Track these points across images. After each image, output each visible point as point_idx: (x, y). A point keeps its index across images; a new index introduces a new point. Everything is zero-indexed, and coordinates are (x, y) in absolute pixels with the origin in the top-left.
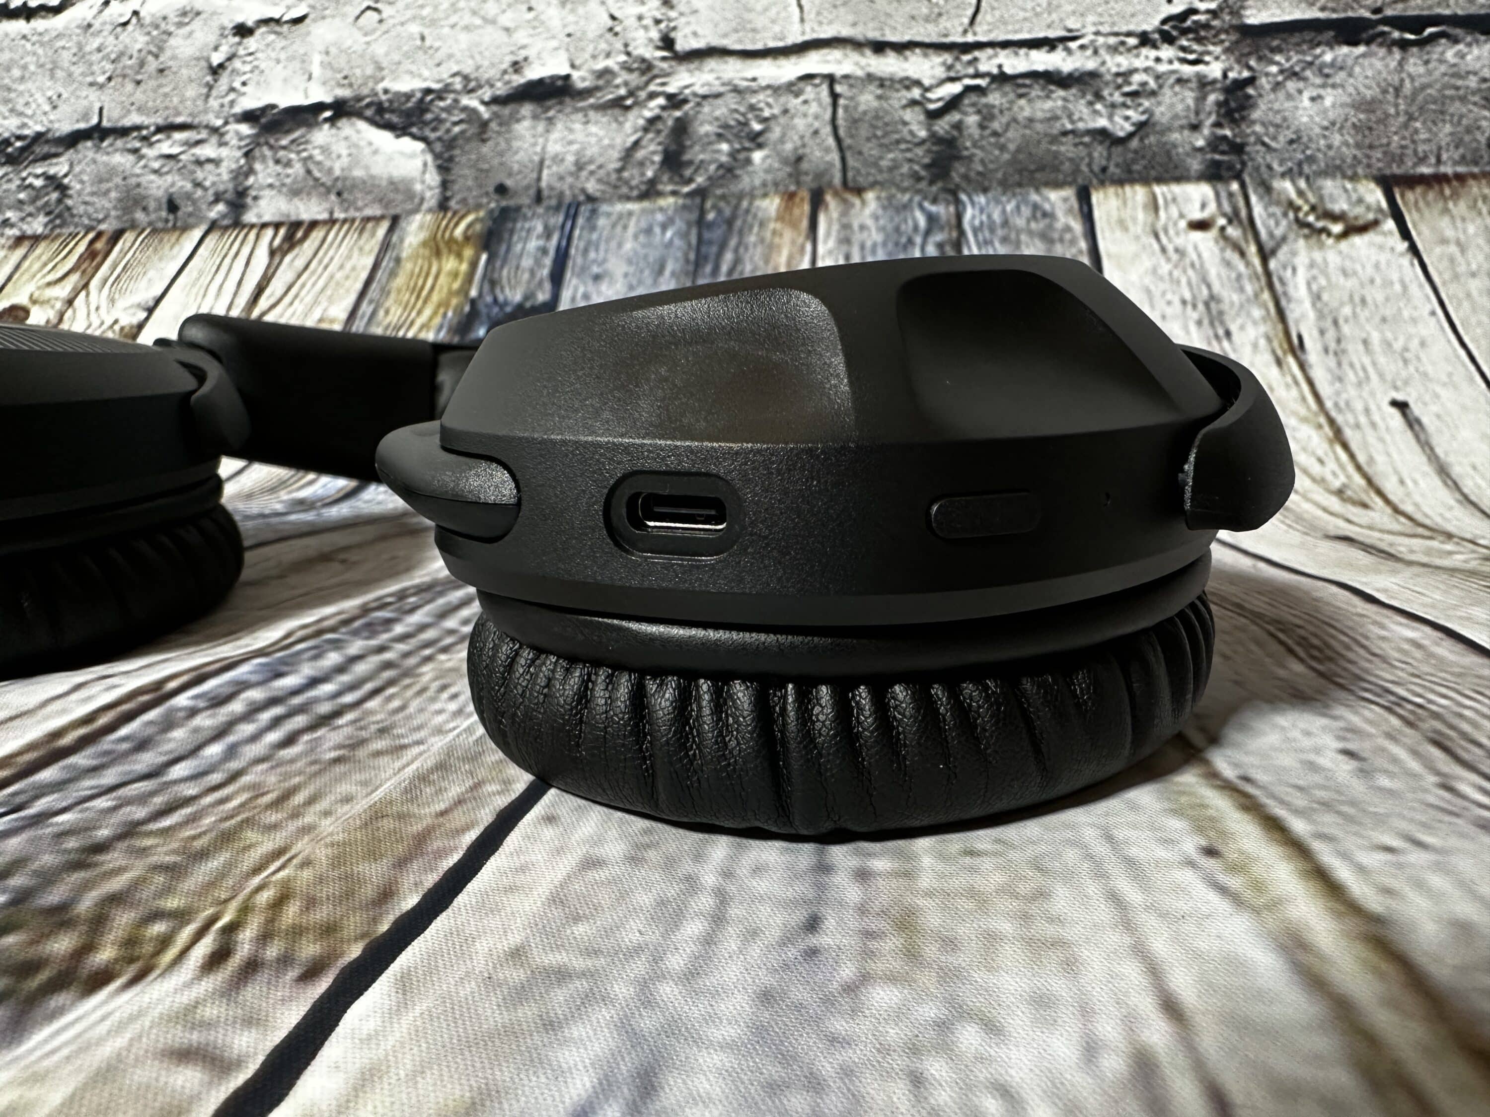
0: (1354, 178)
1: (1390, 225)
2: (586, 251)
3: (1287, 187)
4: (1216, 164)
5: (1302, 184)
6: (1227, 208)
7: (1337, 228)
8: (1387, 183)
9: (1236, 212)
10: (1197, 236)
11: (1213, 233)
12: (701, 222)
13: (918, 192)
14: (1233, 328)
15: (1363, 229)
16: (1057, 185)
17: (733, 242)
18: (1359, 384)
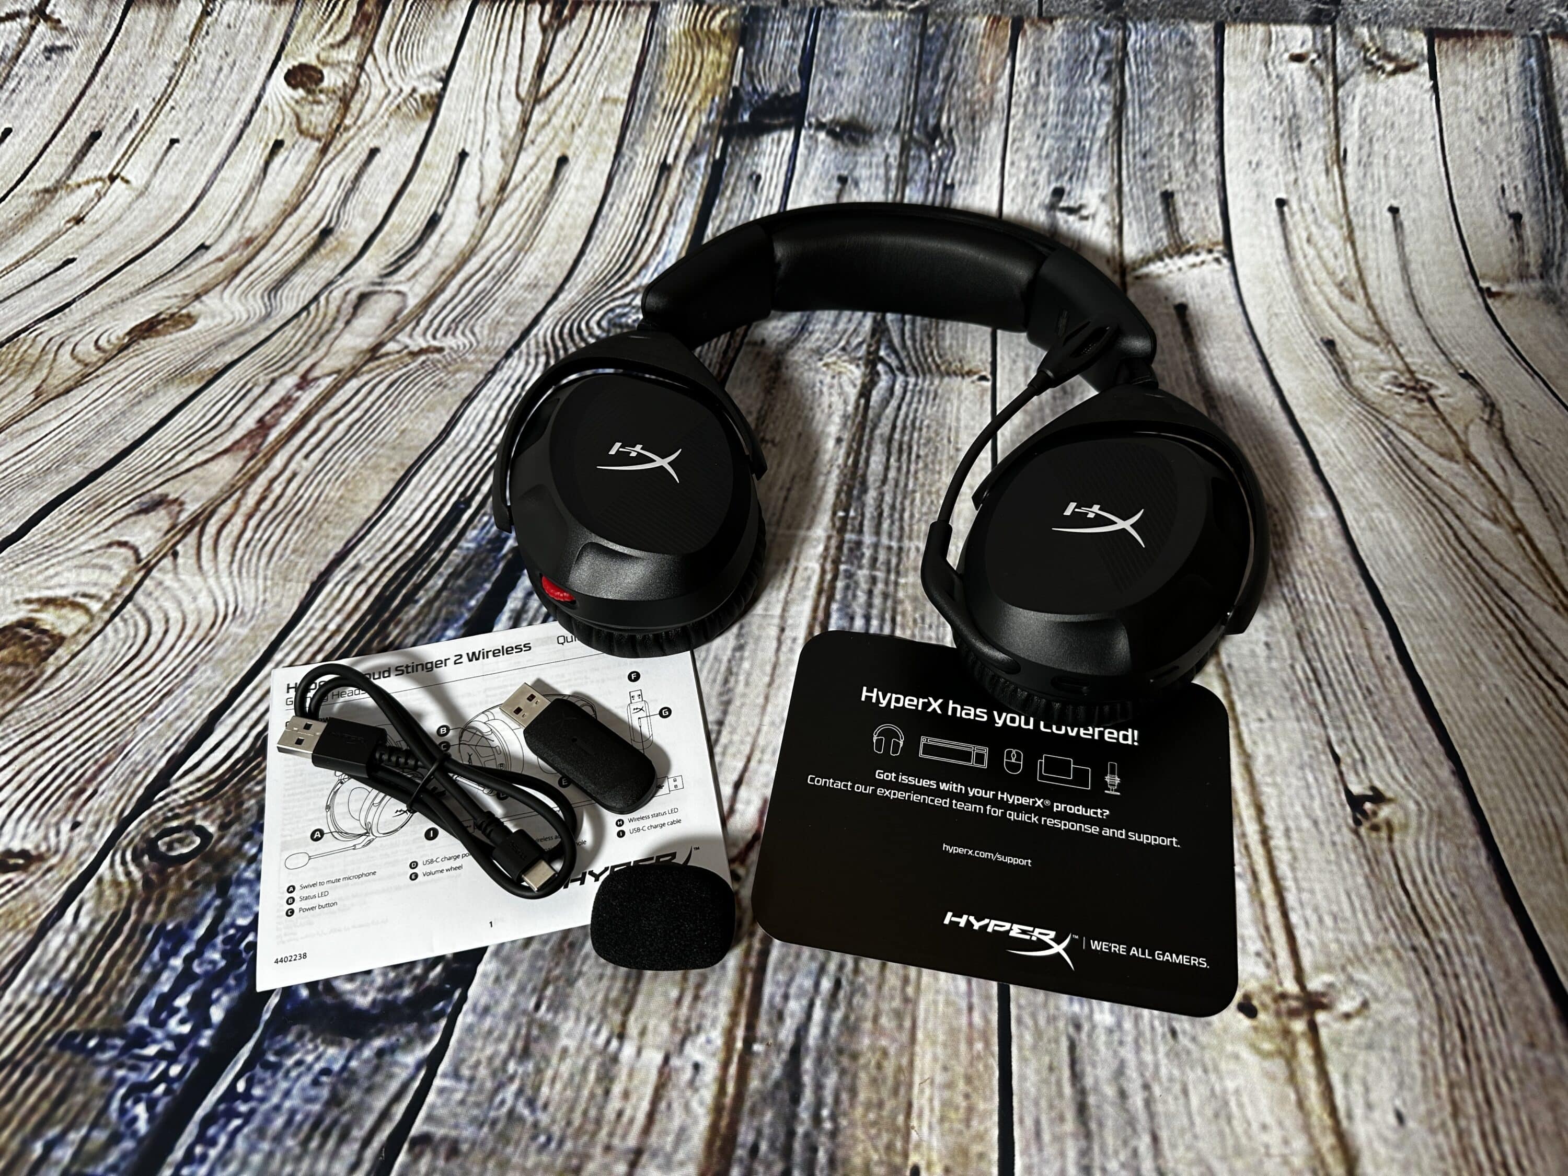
0: (1410, 29)
1: (1425, 67)
2: (828, 51)
3: (1363, 32)
4: (1318, 12)
5: (1375, 31)
6: (1319, 46)
7: (1390, 67)
8: (1432, 35)
9: (1325, 48)
10: (1295, 66)
11: (1306, 64)
12: (923, 34)
13: (1096, 18)
14: (1304, 141)
15: (1406, 69)
16: (1201, 20)
17: (949, 53)
18: (1373, 193)
